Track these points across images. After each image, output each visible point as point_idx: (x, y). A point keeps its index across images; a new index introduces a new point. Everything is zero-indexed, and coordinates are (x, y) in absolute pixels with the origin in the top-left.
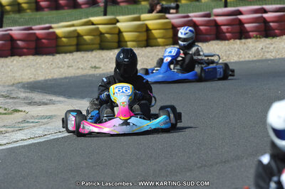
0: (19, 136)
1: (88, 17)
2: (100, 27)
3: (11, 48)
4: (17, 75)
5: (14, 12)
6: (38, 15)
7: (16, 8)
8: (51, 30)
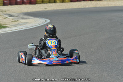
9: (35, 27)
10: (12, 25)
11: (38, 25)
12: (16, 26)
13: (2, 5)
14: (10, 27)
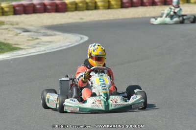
3: (44, 9)
8: (63, 1)
9: (64, 48)
10: (28, 46)
11: (69, 45)
12: (35, 47)
13: (13, 13)
14: (25, 49)
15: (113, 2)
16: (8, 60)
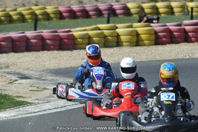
0: (47, 106)
1: (96, 25)
2: (105, 31)
3: (42, 45)
4: (47, 64)
5: (44, 19)
6: (62, 22)
7: (46, 17)
8: (70, 33)
15: (143, 36)
16: (14, 119)
